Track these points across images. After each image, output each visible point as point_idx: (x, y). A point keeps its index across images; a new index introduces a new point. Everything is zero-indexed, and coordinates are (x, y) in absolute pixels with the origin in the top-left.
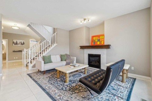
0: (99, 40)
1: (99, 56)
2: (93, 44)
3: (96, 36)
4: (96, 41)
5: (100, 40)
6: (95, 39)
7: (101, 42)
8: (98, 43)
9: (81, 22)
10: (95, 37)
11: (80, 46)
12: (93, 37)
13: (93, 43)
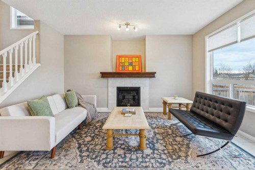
0: (131, 64)
1: (137, 90)
2: (121, 69)
3: (125, 57)
4: (127, 64)
5: (133, 64)
6: (123, 61)
7: (134, 67)
8: (130, 68)
9: (120, 27)
10: (123, 58)
11: (101, 73)
12: (119, 57)
13: (121, 67)
